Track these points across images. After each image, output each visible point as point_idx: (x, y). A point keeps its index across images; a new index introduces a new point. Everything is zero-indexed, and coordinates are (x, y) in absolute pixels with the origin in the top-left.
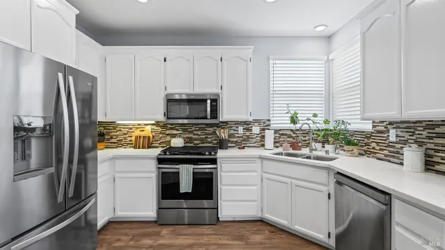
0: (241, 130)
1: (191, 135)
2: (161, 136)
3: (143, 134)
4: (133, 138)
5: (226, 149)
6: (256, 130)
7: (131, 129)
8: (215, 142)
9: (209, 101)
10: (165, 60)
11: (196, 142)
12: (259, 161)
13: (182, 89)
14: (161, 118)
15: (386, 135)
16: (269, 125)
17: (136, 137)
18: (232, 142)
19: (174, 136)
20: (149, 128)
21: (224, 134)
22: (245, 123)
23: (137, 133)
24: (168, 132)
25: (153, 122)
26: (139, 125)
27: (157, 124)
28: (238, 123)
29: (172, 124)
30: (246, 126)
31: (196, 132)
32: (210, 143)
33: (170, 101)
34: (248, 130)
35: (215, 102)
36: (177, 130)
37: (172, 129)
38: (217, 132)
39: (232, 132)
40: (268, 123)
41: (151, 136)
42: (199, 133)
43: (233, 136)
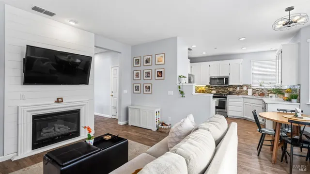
0: (238, 88)
2: (208, 90)
3: (202, 89)
4: (199, 91)
5: (232, 95)
6: (245, 88)
8: (228, 92)
9: (225, 79)
10: (210, 66)
12: (242, 99)
13: (215, 75)
14: (208, 84)
16: (251, 87)
18: (235, 93)
19: (213, 90)
20: (204, 87)
21: (231, 90)
22: (240, 86)
23: (200, 89)
24: (210, 89)
25: (205, 85)
26: (201, 86)
27: (207, 86)
28: (237, 86)
29: (212, 86)
31: (220, 89)
33: (211, 79)
34: (241, 88)
35: (227, 79)
36: (214, 88)
37: (212, 88)
38: (228, 89)
41: (205, 90)
42: (222, 89)
43: (235, 90)
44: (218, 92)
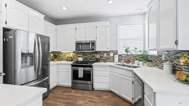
0: (105, 55)
1: (87, 57)
2: (76, 57)
3: (70, 56)
4: (66, 58)
5: (99, 62)
6: (112, 55)
7: (66, 54)
8: (95, 59)
9: (91, 44)
10: (76, 29)
11: (88, 59)
12: (109, 67)
14: (75, 50)
15: (161, 57)
16: (117, 53)
17: (67, 57)
18: (102, 60)
19: (79, 57)
20: (72, 54)
21: (98, 56)
22: (107, 52)
23: (68, 55)
24: (78, 55)
25: (73, 52)
26: (68, 53)
27: (74, 52)
28: (104, 52)
29: (79, 52)
30: (107, 53)
31: (88, 56)
32: (93, 60)
33: (78, 44)
34: (108, 55)
35: (93, 44)
36: (81, 55)
37: (79, 54)
38: (95, 55)
39: (102, 55)
40: (116, 52)
41: (72, 57)
42: (89, 56)
43: (102, 57)
44: (86, 58)
